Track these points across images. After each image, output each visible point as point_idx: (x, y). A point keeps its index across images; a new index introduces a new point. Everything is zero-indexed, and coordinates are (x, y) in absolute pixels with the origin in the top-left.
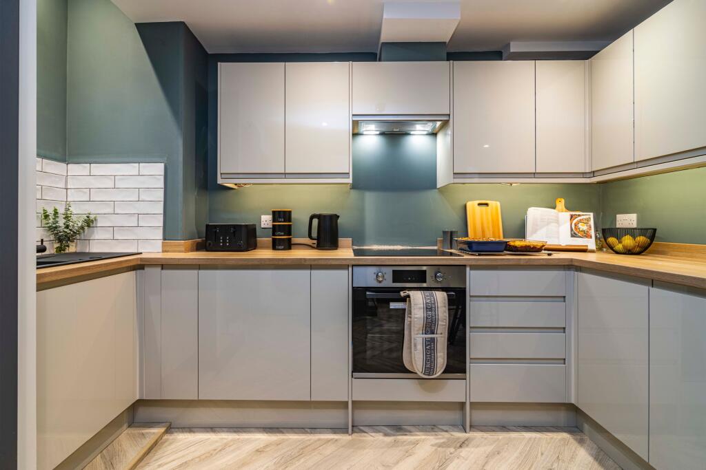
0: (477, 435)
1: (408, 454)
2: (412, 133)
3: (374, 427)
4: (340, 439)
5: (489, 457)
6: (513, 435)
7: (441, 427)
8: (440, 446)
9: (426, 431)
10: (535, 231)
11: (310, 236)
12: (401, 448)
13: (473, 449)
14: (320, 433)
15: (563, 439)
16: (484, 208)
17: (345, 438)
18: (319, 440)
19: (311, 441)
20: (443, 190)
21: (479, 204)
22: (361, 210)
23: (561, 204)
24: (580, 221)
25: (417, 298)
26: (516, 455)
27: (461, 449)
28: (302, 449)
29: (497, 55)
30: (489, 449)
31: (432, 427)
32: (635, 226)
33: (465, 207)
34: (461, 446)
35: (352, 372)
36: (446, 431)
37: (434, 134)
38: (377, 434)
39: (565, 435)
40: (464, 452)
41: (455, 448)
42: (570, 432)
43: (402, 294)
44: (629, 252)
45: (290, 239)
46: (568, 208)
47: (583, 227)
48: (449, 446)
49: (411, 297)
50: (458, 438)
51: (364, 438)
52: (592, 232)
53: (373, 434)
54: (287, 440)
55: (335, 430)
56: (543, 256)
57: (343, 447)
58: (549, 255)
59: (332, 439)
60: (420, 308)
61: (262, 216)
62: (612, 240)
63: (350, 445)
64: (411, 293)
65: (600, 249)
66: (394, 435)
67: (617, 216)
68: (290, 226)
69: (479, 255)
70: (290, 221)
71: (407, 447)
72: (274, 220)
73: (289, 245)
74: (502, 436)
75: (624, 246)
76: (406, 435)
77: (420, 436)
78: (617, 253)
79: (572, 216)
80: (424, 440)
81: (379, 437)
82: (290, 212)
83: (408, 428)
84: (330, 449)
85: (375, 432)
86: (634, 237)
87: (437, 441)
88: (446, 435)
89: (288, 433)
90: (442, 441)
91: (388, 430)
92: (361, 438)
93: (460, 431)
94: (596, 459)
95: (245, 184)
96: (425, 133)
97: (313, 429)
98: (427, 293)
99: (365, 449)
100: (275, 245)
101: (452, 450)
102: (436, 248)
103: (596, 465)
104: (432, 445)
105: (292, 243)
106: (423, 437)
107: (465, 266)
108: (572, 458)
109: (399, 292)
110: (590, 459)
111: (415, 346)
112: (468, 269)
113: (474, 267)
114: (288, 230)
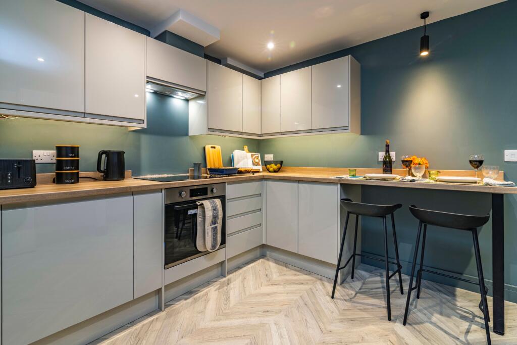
0: (231, 276)
1: (207, 301)
2: (175, 96)
3: (176, 299)
4: (159, 317)
5: (243, 281)
6: (245, 269)
7: (212, 281)
8: (219, 289)
9: (206, 286)
10: (238, 163)
11: (99, 169)
12: (200, 301)
13: (234, 283)
14: (140, 322)
15: (262, 262)
16: (213, 149)
17: (162, 314)
18: (143, 325)
19: (139, 329)
20: (193, 137)
21: (212, 147)
22: (138, 148)
23: (246, 148)
24: (255, 157)
25: (207, 204)
26: (251, 275)
27: (229, 286)
28: (136, 337)
29: (218, 61)
30: (240, 278)
31: (208, 283)
32: (272, 160)
33: (204, 148)
34: (228, 284)
35: (165, 265)
36: (216, 281)
37: (187, 100)
38: (181, 301)
39: (261, 260)
40: (231, 285)
41: (226, 286)
42: (263, 258)
43: (198, 203)
44: (275, 171)
45: (78, 173)
46: (250, 151)
47: (257, 161)
48: (223, 287)
49: (204, 204)
50: (224, 281)
51: (175, 308)
52: (260, 163)
53: (178, 303)
54: (118, 339)
55: (150, 314)
56: (251, 175)
57: (165, 319)
58: (253, 174)
59: (153, 320)
60: (210, 210)
61: (34, 151)
62: (268, 166)
63: (169, 316)
64: (203, 202)
65: (264, 171)
66: (191, 297)
67: (265, 155)
68: (78, 160)
69: (228, 176)
70: (78, 157)
71: (204, 298)
72: (59, 155)
73: (76, 179)
74: (240, 271)
75: (273, 169)
76: (198, 293)
77: (205, 290)
78: (270, 172)
79: (252, 155)
80: (209, 291)
81: (183, 302)
82: (78, 148)
83: (195, 289)
84: (158, 325)
85: (177, 302)
86: (276, 165)
87: (216, 288)
88: (218, 283)
89: (113, 335)
90: (218, 286)
91: (185, 297)
92: (172, 309)
93: (222, 278)
94: (276, 263)
95: (8, 116)
96: (184, 98)
97: (132, 323)
98: (211, 200)
99: (181, 312)
100: (59, 180)
101: (226, 288)
102: (188, 174)
103: (277, 265)
104: (216, 290)
105: (80, 176)
106: (208, 289)
107: (225, 183)
108: (270, 267)
109: (196, 202)
110: (274, 264)
111: (208, 234)
112: (226, 184)
113: (231, 183)
114: (76, 165)
